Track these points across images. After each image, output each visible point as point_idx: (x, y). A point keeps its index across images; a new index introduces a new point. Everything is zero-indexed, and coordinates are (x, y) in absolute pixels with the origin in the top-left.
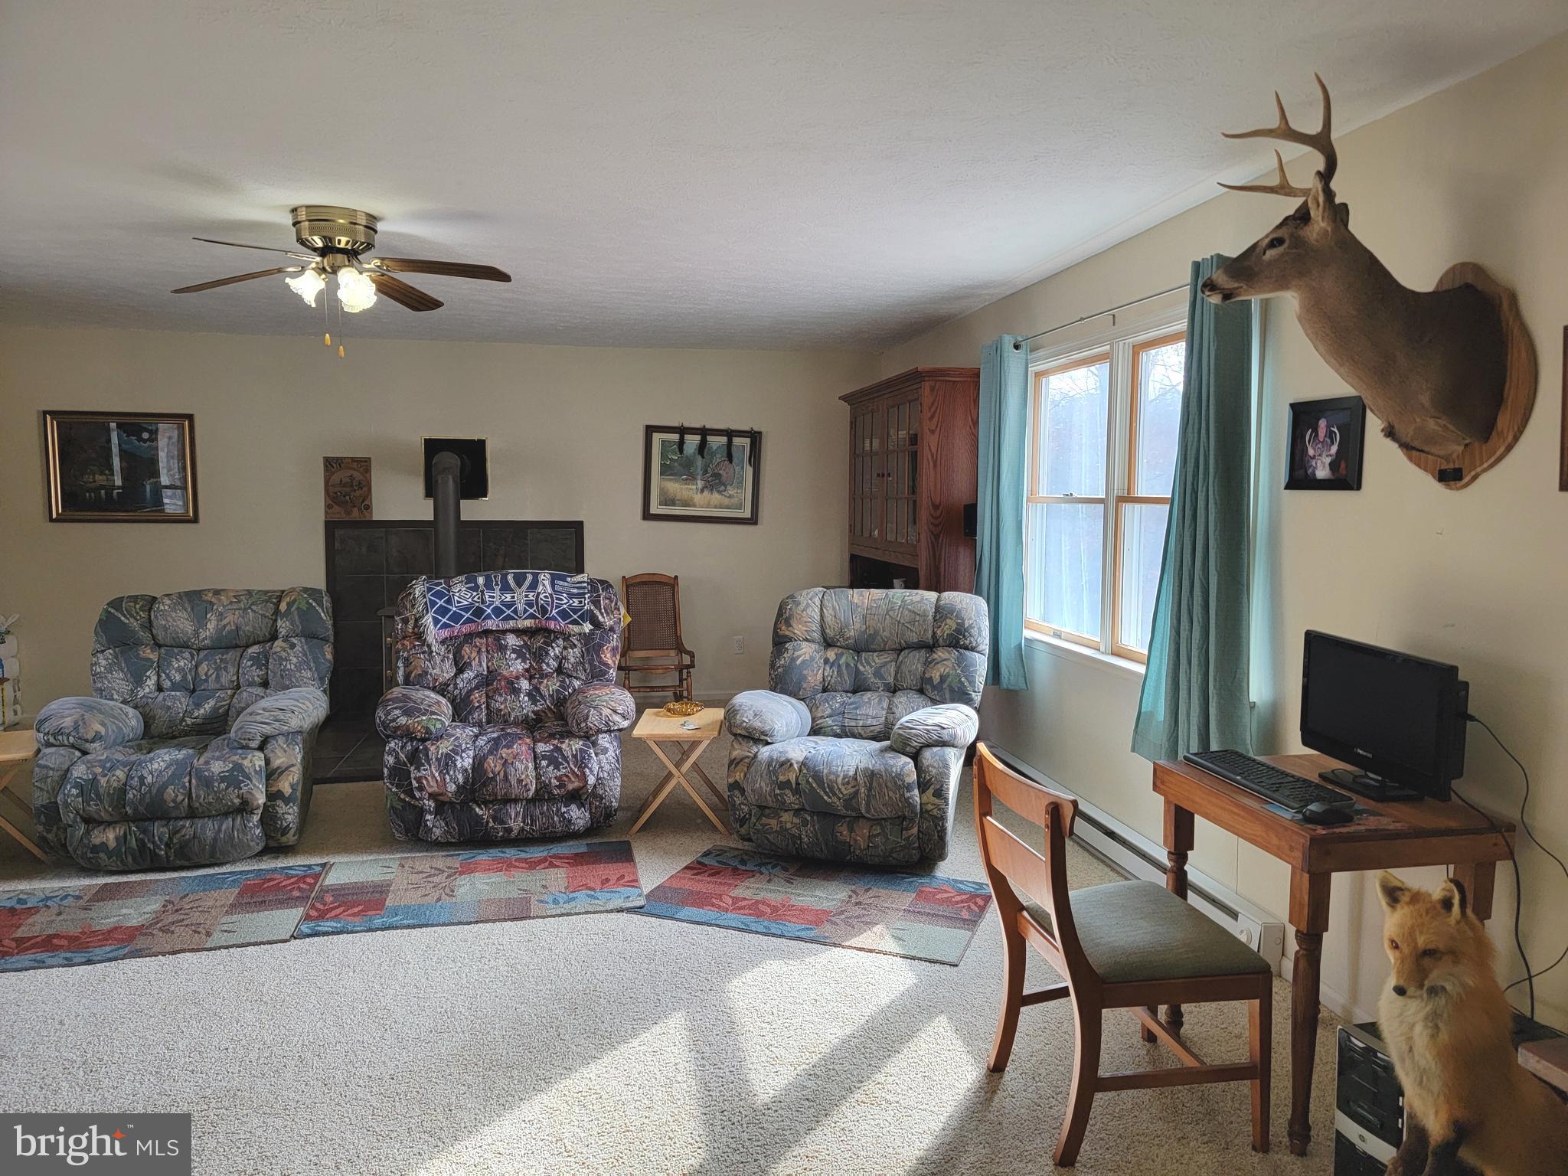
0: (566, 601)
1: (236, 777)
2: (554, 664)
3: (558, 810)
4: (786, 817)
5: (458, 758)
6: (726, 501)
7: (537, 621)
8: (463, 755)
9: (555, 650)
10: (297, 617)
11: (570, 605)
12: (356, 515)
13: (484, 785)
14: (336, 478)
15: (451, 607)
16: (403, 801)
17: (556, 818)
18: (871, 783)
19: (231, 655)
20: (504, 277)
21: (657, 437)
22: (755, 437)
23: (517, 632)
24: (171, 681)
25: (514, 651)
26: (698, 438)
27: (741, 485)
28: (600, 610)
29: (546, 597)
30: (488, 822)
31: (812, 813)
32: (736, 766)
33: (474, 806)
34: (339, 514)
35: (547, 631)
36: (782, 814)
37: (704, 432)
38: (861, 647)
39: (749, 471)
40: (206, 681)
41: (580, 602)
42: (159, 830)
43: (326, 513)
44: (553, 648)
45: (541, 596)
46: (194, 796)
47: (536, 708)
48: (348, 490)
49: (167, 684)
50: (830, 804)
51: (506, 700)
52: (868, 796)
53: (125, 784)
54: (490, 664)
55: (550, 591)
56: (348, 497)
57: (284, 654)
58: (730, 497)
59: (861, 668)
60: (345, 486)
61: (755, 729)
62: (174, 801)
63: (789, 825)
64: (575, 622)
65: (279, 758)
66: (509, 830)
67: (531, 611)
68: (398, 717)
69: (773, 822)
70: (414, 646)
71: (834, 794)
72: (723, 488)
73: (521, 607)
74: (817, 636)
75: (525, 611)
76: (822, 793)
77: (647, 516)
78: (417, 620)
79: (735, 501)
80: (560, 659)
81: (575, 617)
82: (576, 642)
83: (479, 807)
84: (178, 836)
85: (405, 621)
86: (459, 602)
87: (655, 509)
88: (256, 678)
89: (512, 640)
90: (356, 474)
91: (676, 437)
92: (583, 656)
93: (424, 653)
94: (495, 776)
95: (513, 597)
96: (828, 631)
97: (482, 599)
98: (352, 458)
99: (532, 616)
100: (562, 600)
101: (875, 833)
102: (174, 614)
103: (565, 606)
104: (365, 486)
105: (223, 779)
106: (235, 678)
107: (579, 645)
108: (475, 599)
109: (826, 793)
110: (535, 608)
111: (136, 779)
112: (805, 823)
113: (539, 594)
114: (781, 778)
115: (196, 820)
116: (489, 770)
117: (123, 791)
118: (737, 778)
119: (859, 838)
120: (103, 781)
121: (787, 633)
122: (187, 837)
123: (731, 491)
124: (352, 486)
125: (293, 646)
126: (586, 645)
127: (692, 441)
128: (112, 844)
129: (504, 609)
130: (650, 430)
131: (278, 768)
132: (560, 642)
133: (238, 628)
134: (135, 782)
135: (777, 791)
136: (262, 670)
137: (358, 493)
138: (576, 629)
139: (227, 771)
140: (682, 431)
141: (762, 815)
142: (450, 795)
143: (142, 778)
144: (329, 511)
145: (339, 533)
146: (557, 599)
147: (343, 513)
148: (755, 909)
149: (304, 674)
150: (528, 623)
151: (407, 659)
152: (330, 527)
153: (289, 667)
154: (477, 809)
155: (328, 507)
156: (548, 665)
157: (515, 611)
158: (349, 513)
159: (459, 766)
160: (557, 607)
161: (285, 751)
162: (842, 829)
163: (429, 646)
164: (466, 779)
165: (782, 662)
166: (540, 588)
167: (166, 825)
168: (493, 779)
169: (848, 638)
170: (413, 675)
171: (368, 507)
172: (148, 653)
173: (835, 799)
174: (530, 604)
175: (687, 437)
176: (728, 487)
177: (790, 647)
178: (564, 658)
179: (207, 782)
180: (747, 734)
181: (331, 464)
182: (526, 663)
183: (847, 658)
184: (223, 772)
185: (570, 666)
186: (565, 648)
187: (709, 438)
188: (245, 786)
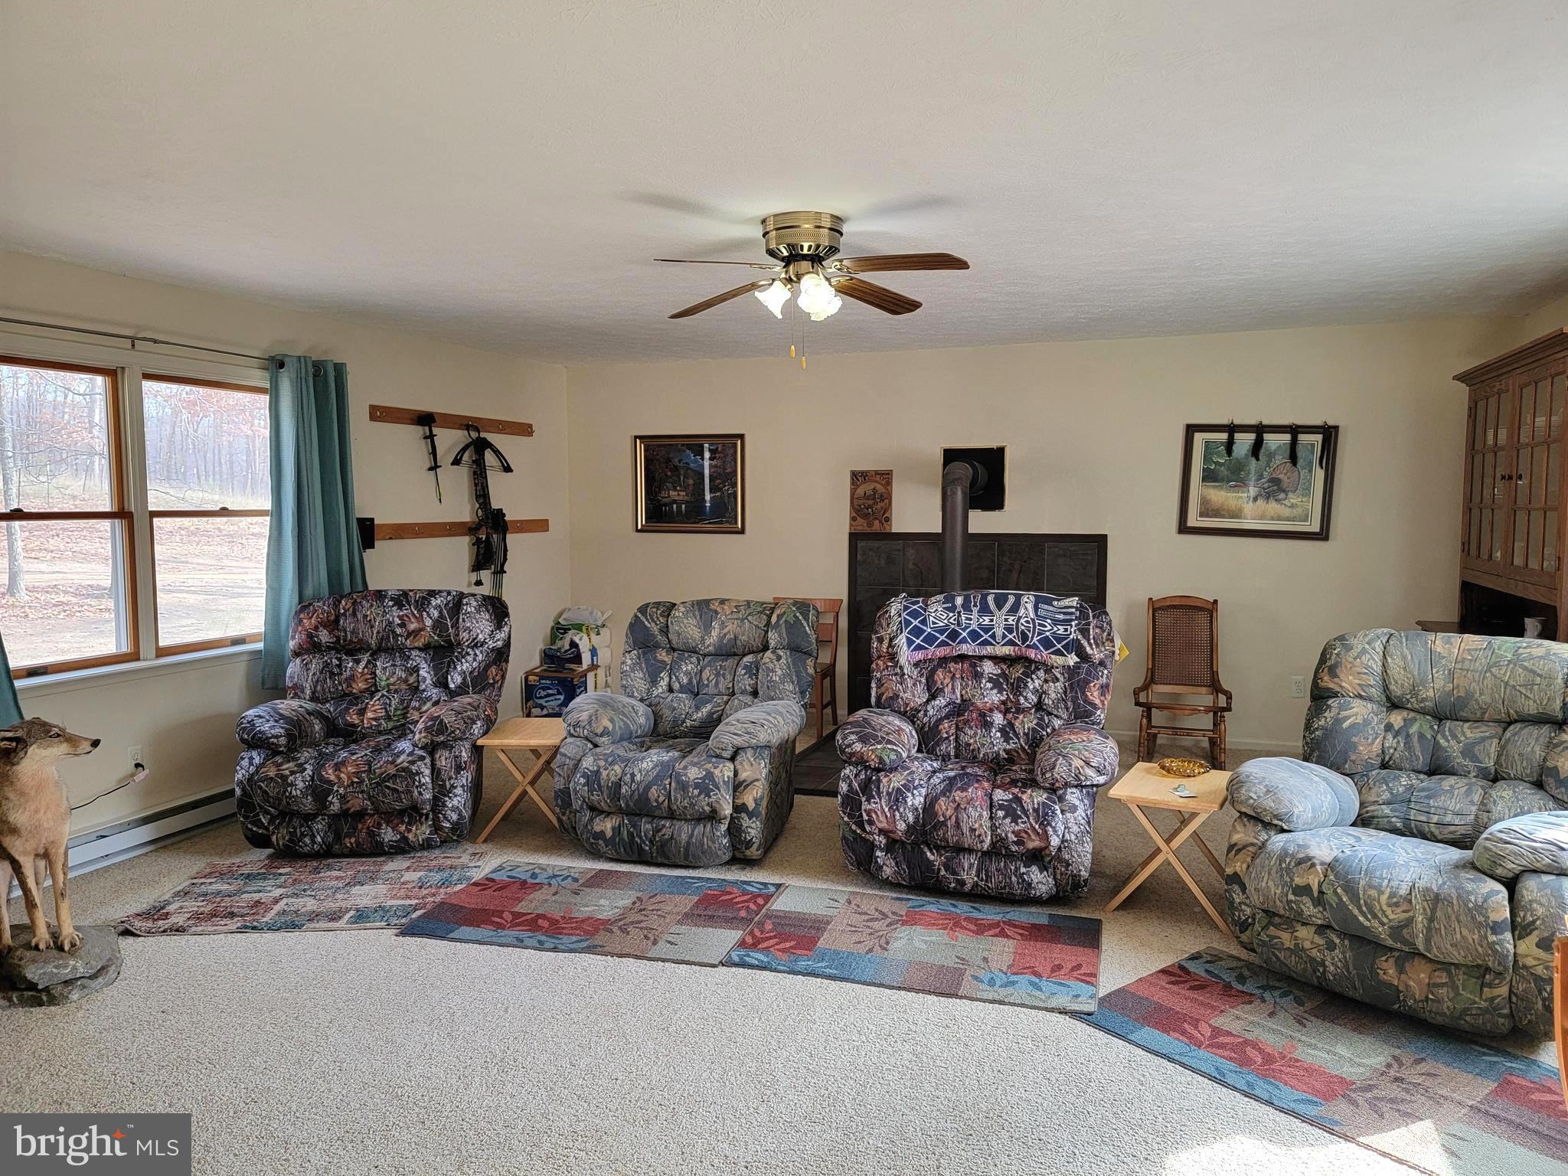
0: (1049, 628)
1: (706, 786)
2: (1034, 699)
3: (1017, 869)
4: (1304, 933)
5: (909, 794)
6: (1287, 512)
7: (1017, 648)
8: (915, 792)
9: (1035, 683)
10: (784, 630)
11: (1054, 633)
12: (876, 527)
13: (934, 828)
14: (860, 491)
15: (925, 628)
16: (855, 832)
17: (1014, 879)
18: (1434, 910)
19: (730, 662)
20: (959, 264)
21: (1199, 438)
22: (1329, 434)
23: (996, 659)
24: (680, 683)
25: (990, 680)
26: (1251, 437)
27: (1307, 491)
28: (1088, 640)
29: (1027, 622)
30: (939, 869)
31: (1343, 934)
32: (1236, 855)
33: (926, 850)
34: (862, 526)
35: (1028, 660)
36: (1299, 927)
37: (1260, 430)
38: (1442, 714)
39: (1320, 474)
40: (707, 686)
41: (1066, 630)
42: (646, 826)
43: (851, 525)
44: (1032, 679)
45: (1022, 621)
46: (673, 798)
47: (1008, 747)
48: (871, 502)
49: (676, 686)
50: (1367, 927)
51: (976, 734)
52: (1429, 929)
53: (620, 780)
54: (963, 692)
55: (1032, 615)
56: (870, 510)
57: (771, 666)
58: (1292, 506)
59: (1442, 741)
60: (868, 499)
61: (1265, 810)
62: (657, 801)
63: (1307, 945)
64: (1058, 653)
65: (745, 770)
66: (962, 883)
67: (1011, 636)
68: (854, 743)
69: (1285, 936)
70: (887, 667)
71: (1375, 916)
72: (1282, 496)
73: (999, 631)
74: (1375, 692)
75: (1004, 636)
76: (1356, 912)
77: (1183, 528)
78: (891, 640)
79: (1297, 512)
80: (1041, 694)
81: (1059, 646)
82: (1059, 676)
83: (931, 851)
84: (660, 834)
85: (880, 640)
86: (934, 623)
87: (1192, 522)
88: (748, 687)
89: (988, 667)
90: (878, 486)
91: (1223, 436)
92: (1065, 692)
93: (896, 674)
94: (946, 820)
95: (992, 620)
96: (1392, 687)
97: (958, 621)
98: (876, 471)
99: (1011, 643)
100: (1046, 627)
101: (1439, 981)
102: (686, 621)
103: (1048, 634)
104: (886, 498)
105: (697, 786)
106: (731, 685)
107: (1062, 679)
108: (951, 621)
109: (1361, 911)
110: (1015, 634)
111: (628, 776)
112: (1331, 946)
113: (1020, 618)
114: (1298, 881)
115: (675, 822)
116: (940, 813)
117: (618, 785)
118: (1238, 869)
119: (1412, 983)
120: (604, 773)
121: (1331, 685)
122: (667, 837)
123: (1293, 499)
124: (874, 499)
125: (779, 658)
126: (1069, 680)
127: (1244, 441)
128: (609, 833)
129: (982, 633)
130: (1191, 430)
131: (744, 781)
132: (1041, 673)
133: (736, 638)
134: (627, 778)
135: (1291, 897)
136: (753, 679)
137: (880, 505)
138: (1059, 660)
139: (700, 779)
140: (1232, 429)
141: (1270, 923)
142: (900, 834)
143: (633, 775)
144: (853, 523)
145: (861, 544)
146: (1040, 625)
147: (865, 525)
148: (1241, 1052)
149: (787, 687)
150: (1007, 650)
151: (879, 680)
152: (854, 538)
153: (774, 678)
154: (929, 854)
155: (853, 519)
156: (1026, 699)
157: (993, 636)
158: (870, 525)
159: (910, 803)
160: (1039, 634)
161: (752, 765)
162: (1385, 965)
163: (901, 668)
164: (917, 818)
165: (1322, 722)
166: (1022, 612)
167: (651, 823)
168: (944, 823)
169: (1423, 700)
170: (884, 697)
171: (888, 520)
172: (663, 655)
173: (1376, 924)
174: (1009, 629)
175: (1237, 436)
176: (1290, 495)
177: (1335, 705)
178: (1044, 692)
179: (683, 787)
180: (1254, 815)
181: (858, 477)
182: (1002, 695)
183: (1421, 726)
184: (697, 779)
185: (1051, 702)
186: (1046, 681)
187: (1266, 436)
188: (714, 795)
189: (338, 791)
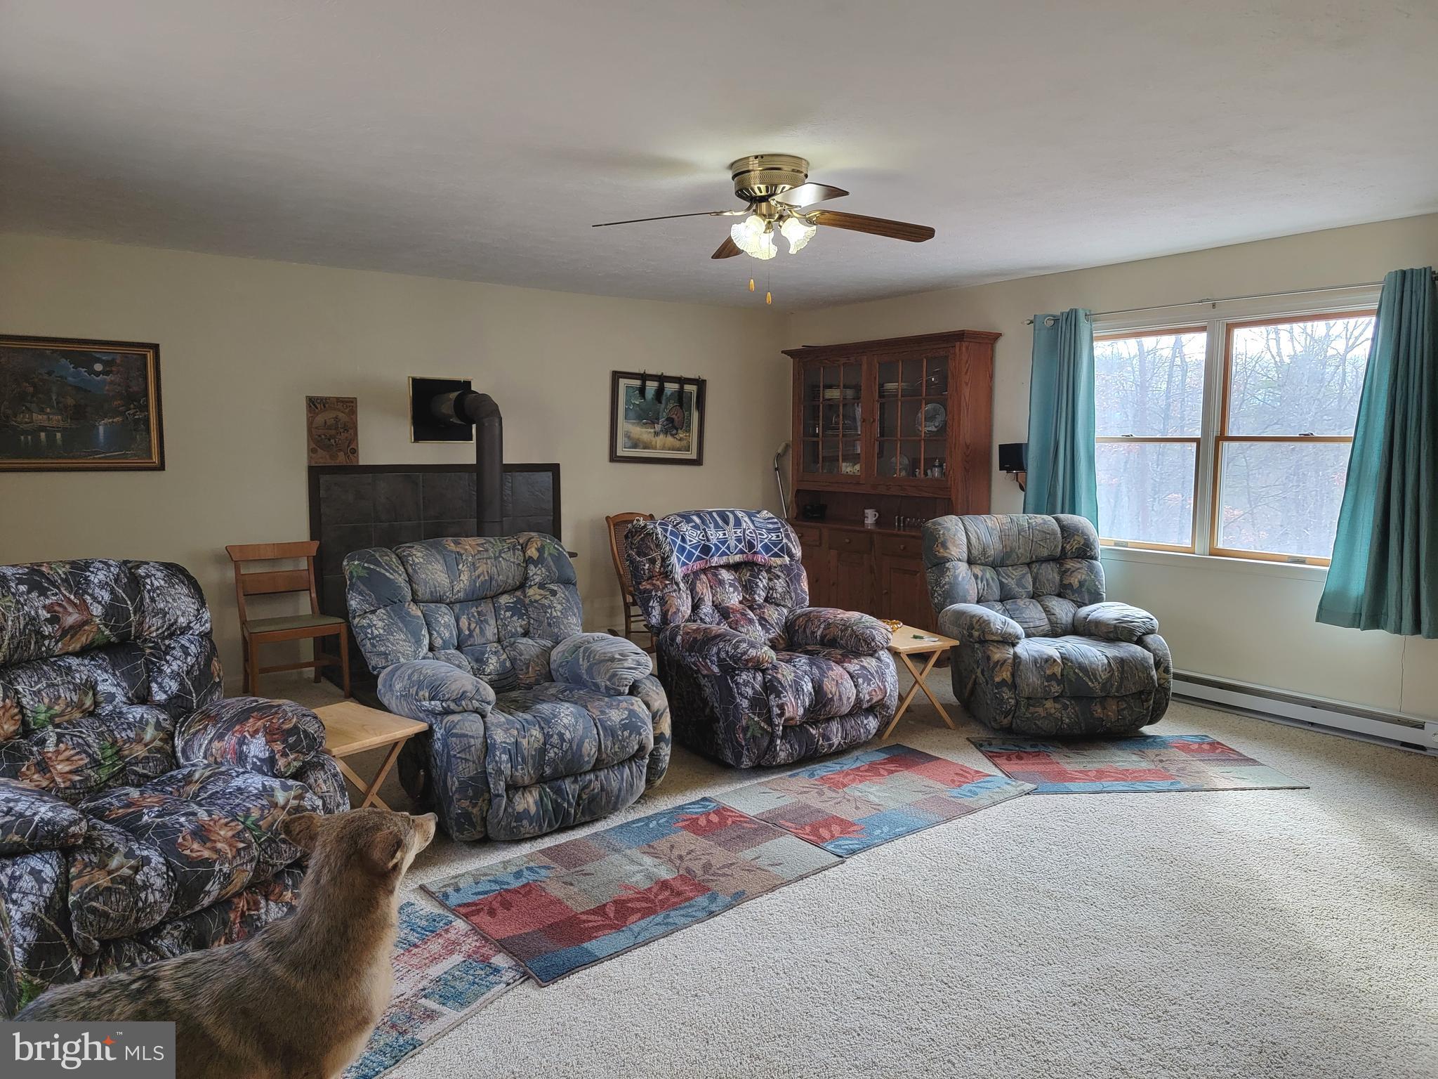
0: (766, 536)
1: (632, 725)
2: (763, 594)
3: (862, 722)
4: (1049, 704)
5: (803, 683)
6: (677, 444)
7: (745, 556)
8: (804, 680)
9: (763, 582)
10: (552, 563)
11: (770, 540)
12: (341, 459)
13: (825, 706)
14: (320, 419)
15: (687, 546)
16: (762, 728)
17: (862, 730)
18: (1123, 668)
19: (486, 607)
21: (623, 383)
22: (701, 384)
23: (728, 567)
24: (442, 638)
25: (731, 585)
26: (655, 384)
27: (688, 430)
28: (792, 543)
29: (750, 532)
30: (818, 741)
31: (1072, 698)
32: (1001, 667)
33: (808, 727)
34: (324, 459)
35: (754, 564)
36: (1045, 702)
37: (661, 379)
38: (997, 564)
39: (695, 415)
40: (471, 635)
41: (778, 536)
42: (569, 786)
43: (310, 458)
44: (760, 579)
45: (747, 532)
46: (603, 746)
47: (770, 637)
48: (333, 432)
49: (438, 642)
50: (1091, 688)
51: (748, 630)
52: (1121, 679)
53: (545, 744)
54: (715, 598)
55: (752, 527)
56: (332, 441)
57: (546, 602)
58: (681, 440)
59: (1003, 580)
60: (330, 428)
62: (589, 755)
63: (1053, 711)
64: (776, 555)
65: (656, 700)
66: (831, 746)
67: (740, 546)
68: (748, 650)
69: (1040, 710)
70: (666, 586)
71: (1097, 680)
72: (674, 432)
73: (732, 543)
74: (965, 556)
75: (736, 546)
76: (1087, 680)
77: (614, 458)
78: (664, 560)
79: (684, 443)
80: (770, 589)
81: (776, 550)
82: (780, 574)
83: (812, 728)
84: (587, 791)
85: (653, 561)
86: (690, 541)
87: (621, 451)
88: (519, 629)
89: (725, 575)
90: (341, 415)
91: (637, 383)
92: (788, 585)
93: (675, 591)
94: (833, 696)
95: (724, 534)
96: (973, 551)
97: (707, 537)
98: (337, 398)
99: (741, 552)
100: (764, 535)
101: (1122, 707)
102: (430, 567)
103: (766, 541)
104: (351, 428)
105: (624, 727)
106: (496, 631)
107: (782, 575)
108: (701, 537)
109: (1090, 679)
110: (743, 544)
111: (555, 737)
112: (1065, 707)
113: (744, 530)
114: (1048, 672)
115: (598, 773)
116: (828, 692)
117: (542, 751)
118: (1005, 676)
119: (1110, 713)
120: (524, 742)
121: (946, 555)
122: (596, 791)
123: (681, 435)
124: (336, 428)
125: (554, 593)
126: (788, 575)
127: (652, 386)
128: (533, 809)
130: (617, 376)
131: (658, 710)
132: (764, 574)
133: (491, 579)
134: (555, 739)
135: (1046, 684)
136: (524, 620)
137: (344, 435)
138: (778, 561)
139: (626, 719)
140: (644, 377)
141: (1029, 705)
142: (798, 719)
143: (561, 735)
144: (313, 455)
145: (324, 479)
146: (760, 534)
147: (328, 457)
149: (571, 621)
150: (738, 558)
151: (662, 598)
152: (315, 473)
153: (555, 614)
154: (811, 730)
155: (312, 451)
156: (759, 595)
157: (728, 548)
158: (333, 457)
159: (806, 690)
160: (761, 542)
161: (658, 693)
162: (1096, 708)
163: (677, 584)
164: (811, 702)
165: (947, 580)
166: (744, 525)
167: (575, 781)
168: (832, 699)
169: (989, 556)
171: (354, 451)
172: (415, 611)
173: (1096, 684)
174: (739, 540)
175: (648, 383)
176: (680, 431)
177: (951, 567)
178: (772, 589)
179: (610, 731)
181: (315, 404)
182: (740, 596)
183: (989, 573)
184: (622, 720)
185: (779, 596)
186: (770, 579)
187: (667, 385)
188: (644, 731)
189: (221, 870)
